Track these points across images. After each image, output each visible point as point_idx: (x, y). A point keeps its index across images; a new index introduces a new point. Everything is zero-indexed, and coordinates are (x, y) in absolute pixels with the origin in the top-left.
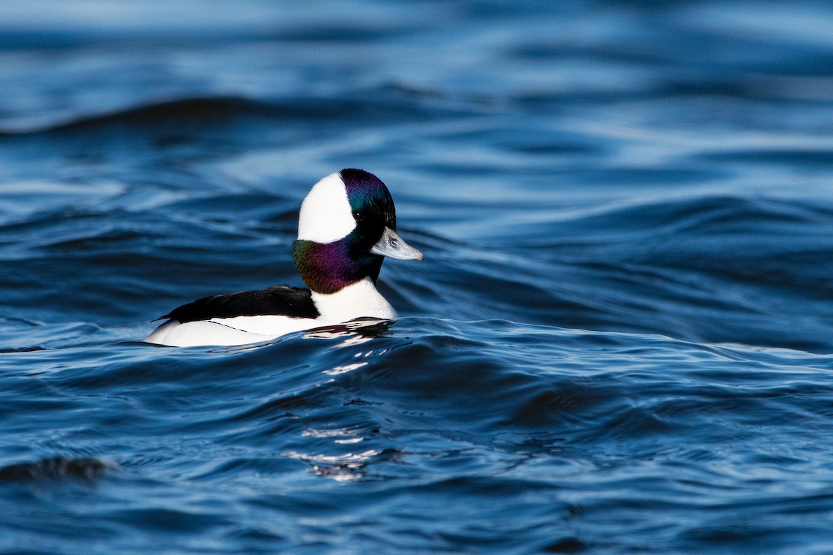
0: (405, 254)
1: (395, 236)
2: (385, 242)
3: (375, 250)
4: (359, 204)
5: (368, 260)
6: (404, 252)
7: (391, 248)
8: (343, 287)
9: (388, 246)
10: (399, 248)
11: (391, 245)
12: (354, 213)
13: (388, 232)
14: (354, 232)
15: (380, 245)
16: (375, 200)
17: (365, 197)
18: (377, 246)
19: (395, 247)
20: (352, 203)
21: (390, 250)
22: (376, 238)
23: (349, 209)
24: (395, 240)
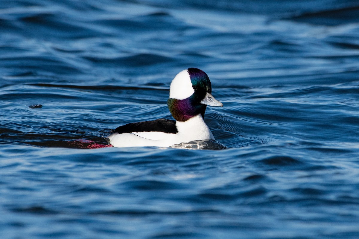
0: (215, 104)
1: (211, 96)
2: (206, 99)
3: (202, 102)
4: (196, 83)
5: (199, 107)
6: (214, 103)
7: (209, 101)
8: (189, 118)
9: (208, 101)
10: (212, 101)
11: (209, 100)
12: (193, 87)
13: (208, 95)
14: (194, 95)
15: (204, 100)
16: (202, 81)
17: (198, 80)
18: (203, 101)
19: (211, 101)
20: (192, 82)
21: (209, 102)
22: (203, 97)
23: (191, 85)
24: (211, 98)
